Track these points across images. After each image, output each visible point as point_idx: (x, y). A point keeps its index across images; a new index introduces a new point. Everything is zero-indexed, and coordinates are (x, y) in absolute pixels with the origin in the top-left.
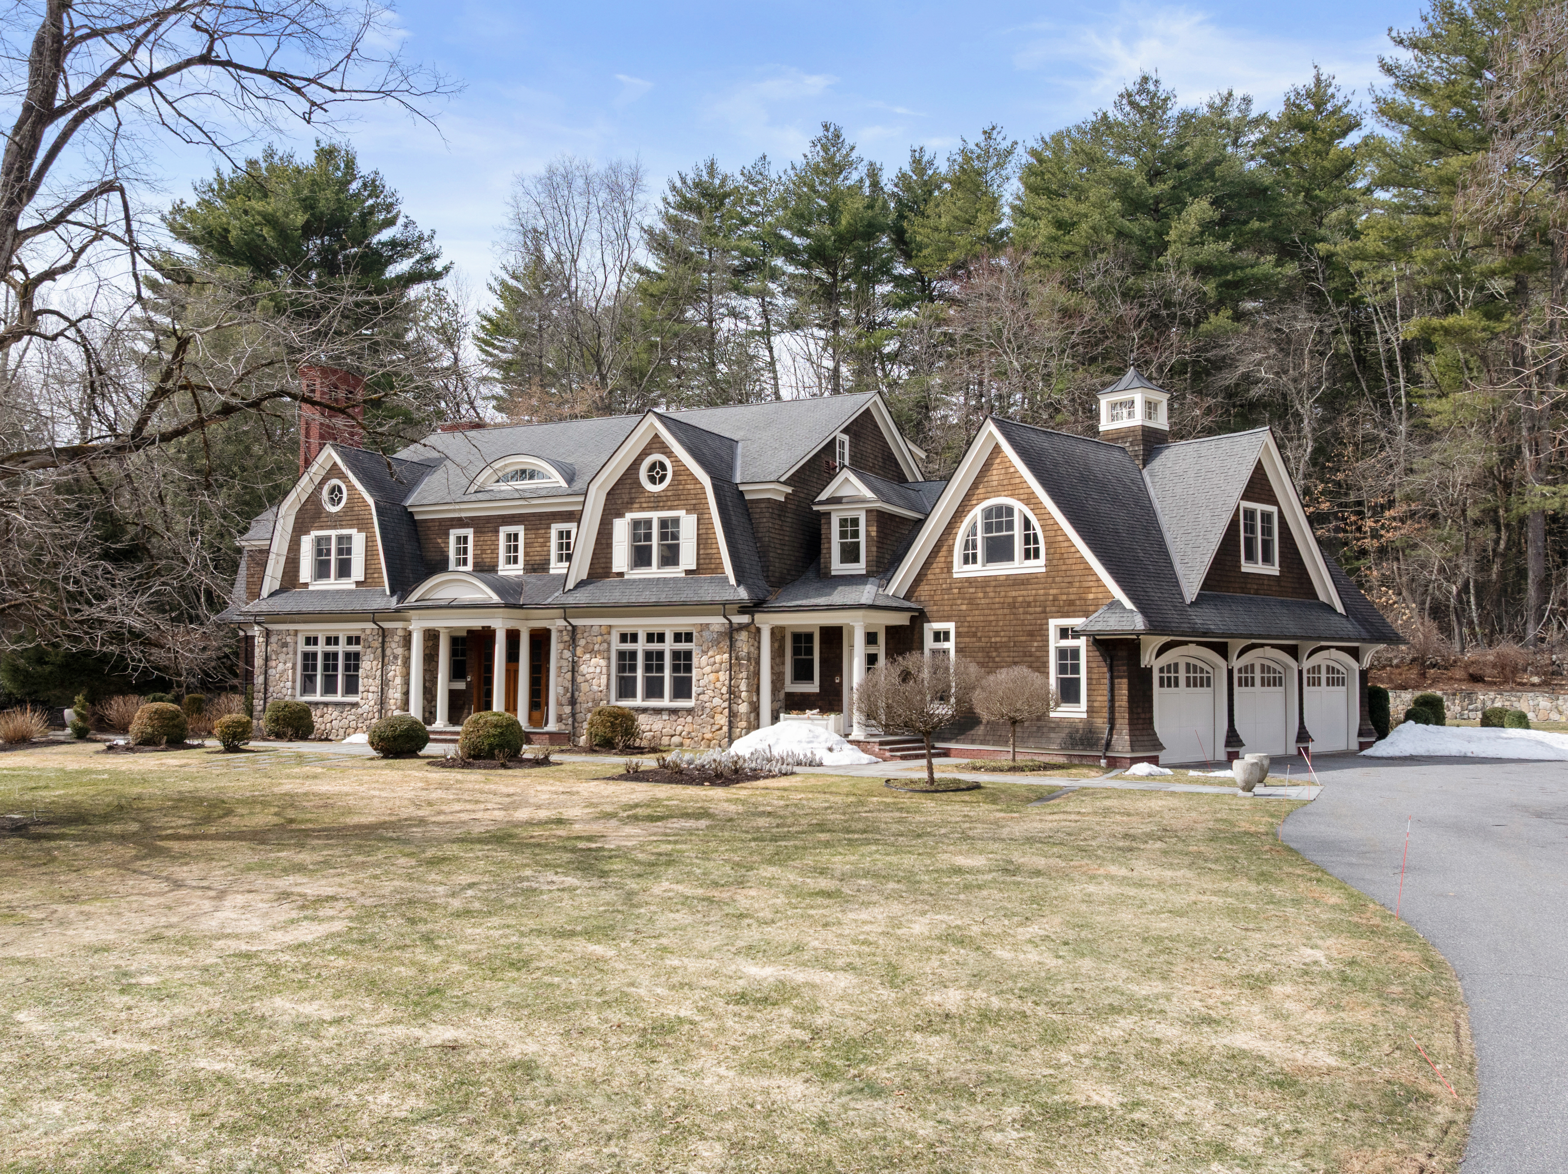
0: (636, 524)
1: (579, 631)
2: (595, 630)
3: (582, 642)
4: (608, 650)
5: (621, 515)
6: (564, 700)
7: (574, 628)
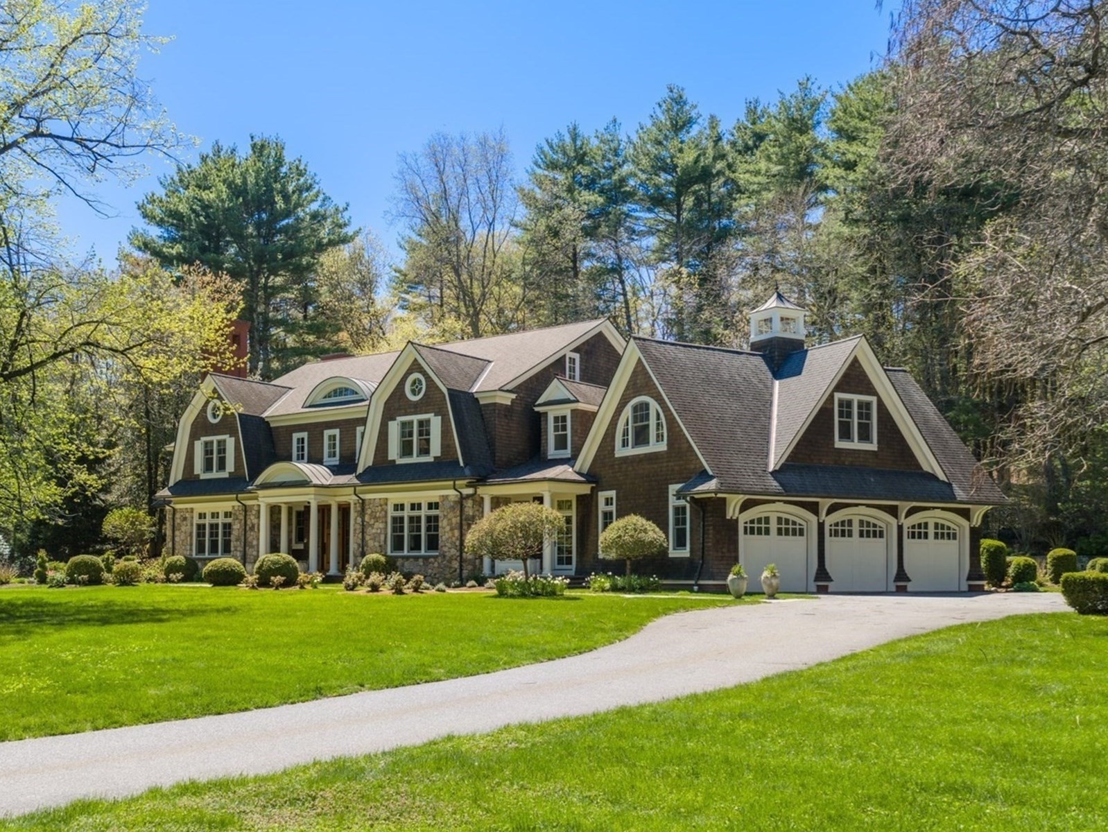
0: (404, 424)
1: (367, 502)
2: (377, 501)
3: (369, 511)
4: (386, 516)
5: (394, 419)
6: (358, 554)
7: (363, 500)
